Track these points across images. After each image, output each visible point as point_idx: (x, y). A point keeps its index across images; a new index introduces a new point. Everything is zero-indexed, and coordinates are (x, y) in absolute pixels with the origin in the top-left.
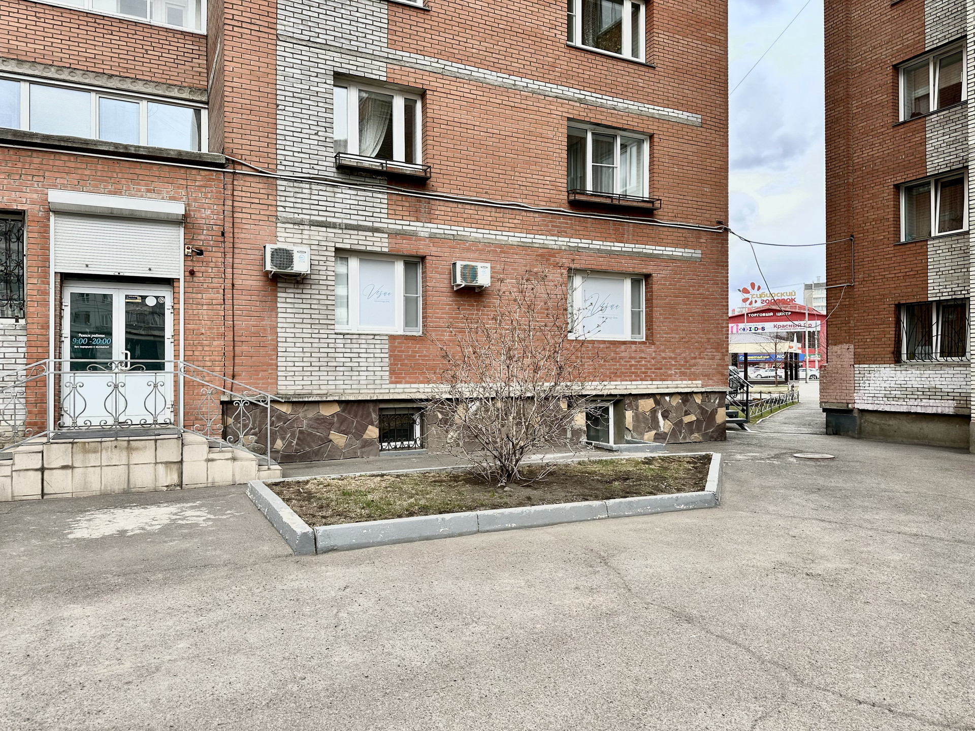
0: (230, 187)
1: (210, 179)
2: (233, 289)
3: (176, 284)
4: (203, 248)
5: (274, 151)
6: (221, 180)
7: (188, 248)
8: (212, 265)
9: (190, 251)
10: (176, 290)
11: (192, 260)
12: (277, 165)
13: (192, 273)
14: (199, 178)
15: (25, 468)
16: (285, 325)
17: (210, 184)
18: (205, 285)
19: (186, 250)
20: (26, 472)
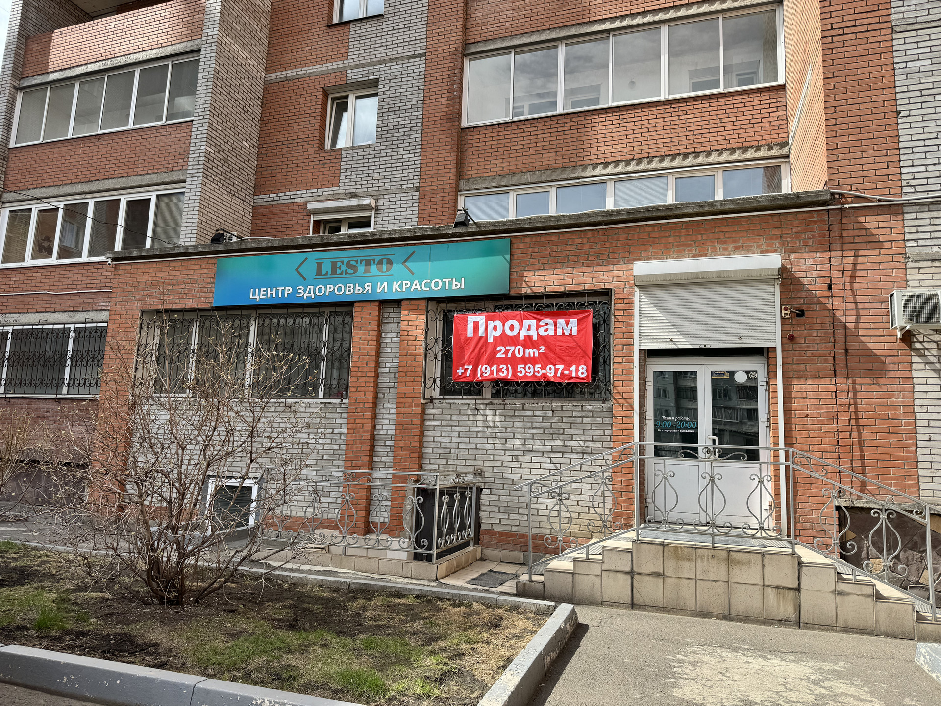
0: (836, 227)
1: (810, 223)
2: (846, 356)
3: (771, 354)
4: (804, 308)
5: (897, 170)
6: (825, 221)
7: (786, 309)
8: (817, 327)
9: (788, 312)
10: (772, 361)
11: (791, 324)
12: (902, 187)
13: (792, 338)
14: (796, 222)
15: (614, 568)
16: (926, 402)
17: (811, 228)
18: (809, 354)
19: (784, 312)
20: (615, 573)
